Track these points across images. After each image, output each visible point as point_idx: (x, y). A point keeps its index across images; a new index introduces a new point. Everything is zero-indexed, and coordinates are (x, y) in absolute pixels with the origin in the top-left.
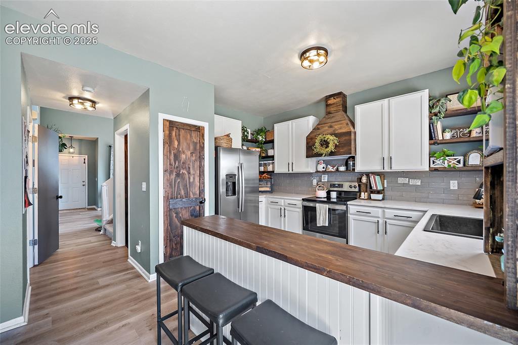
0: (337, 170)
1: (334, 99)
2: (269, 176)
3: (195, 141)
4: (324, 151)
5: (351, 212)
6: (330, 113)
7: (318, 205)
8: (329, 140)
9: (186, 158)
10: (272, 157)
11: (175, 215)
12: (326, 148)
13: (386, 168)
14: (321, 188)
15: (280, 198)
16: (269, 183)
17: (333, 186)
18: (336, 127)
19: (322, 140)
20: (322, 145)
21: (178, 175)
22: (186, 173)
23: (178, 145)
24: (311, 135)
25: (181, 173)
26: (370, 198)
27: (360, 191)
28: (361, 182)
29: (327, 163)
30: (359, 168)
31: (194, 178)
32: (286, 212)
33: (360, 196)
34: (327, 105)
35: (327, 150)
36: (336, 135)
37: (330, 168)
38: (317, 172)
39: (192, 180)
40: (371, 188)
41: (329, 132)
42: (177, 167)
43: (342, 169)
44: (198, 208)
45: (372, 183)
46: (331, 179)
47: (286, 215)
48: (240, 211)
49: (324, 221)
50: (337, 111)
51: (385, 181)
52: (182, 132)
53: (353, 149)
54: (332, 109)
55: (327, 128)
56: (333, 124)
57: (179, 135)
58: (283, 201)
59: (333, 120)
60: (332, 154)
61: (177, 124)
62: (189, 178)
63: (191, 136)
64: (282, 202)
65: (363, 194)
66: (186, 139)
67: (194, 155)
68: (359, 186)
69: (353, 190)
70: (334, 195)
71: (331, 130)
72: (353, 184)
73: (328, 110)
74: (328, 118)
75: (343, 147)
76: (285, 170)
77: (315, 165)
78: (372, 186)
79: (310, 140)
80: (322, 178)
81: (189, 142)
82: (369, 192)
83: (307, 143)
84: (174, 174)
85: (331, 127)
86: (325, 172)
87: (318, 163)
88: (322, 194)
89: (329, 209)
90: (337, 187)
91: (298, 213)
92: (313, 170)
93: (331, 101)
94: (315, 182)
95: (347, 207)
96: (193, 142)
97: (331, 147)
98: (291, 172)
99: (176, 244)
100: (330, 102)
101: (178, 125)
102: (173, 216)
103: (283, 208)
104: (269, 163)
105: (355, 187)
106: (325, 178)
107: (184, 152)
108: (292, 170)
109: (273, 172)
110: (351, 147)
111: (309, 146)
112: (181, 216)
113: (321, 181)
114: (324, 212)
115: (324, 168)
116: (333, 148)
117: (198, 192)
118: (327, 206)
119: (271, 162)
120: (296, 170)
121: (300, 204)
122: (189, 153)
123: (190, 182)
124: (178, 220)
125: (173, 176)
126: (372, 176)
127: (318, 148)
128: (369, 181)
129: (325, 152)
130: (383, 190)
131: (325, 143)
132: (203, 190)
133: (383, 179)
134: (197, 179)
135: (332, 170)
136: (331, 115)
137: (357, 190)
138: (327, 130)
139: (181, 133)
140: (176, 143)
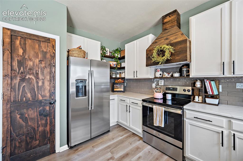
0: (172, 76)
1: (170, 17)
2: (122, 81)
3: (45, 50)
4: (161, 59)
5: (187, 117)
6: (166, 29)
7: (155, 107)
8: (165, 49)
9: (33, 65)
10: (124, 68)
11: (18, 116)
12: (162, 57)
13: (225, 73)
14: (158, 90)
15: (127, 98)
16: (122, 86)
17: (169, 89)
18: (171, 38)
19: (159, 50)
20: (159, 55)
21: (23, 80)
22: (33, 78)
23: (23, 53)
24: (150, 48)
25: (27, 77)
26: (204, 102)
27: (193, 95)
28: (194, 86)
29: (163, 70)
30: (193, 74)
31: (43, 83)
32: (131, 108)
33: (194, 99)
34: (164, 24)
35: (163, 58)
36: (172, 45)
37: (166, 75)
38: (156, 78)
39: (40, 84)
40: (206, 92)
41: (166, 43)
42: (22, 73)
43: (177, 75)
44: (48, 108)
45: (207, 88)
46: (166, 84)
47: (131, 110)
48: (90, 109)
49: (160, 122)
50: (172, 27)
51: (220, 86)
52: (29, 42)
53: (188, 56)
54: (168, 26)
55: (163, 41)
56: (168, 37)
57: (25, 44)
58: (128, 99)
59: (169, 34)
60: (168, 61)
61: (22, 33)
62: (37, 83)
63: (39, 46)
64: (128, 101)
65: (196, 97)
66: (34, 48)
67: (43, 62)
68: (193, 90)
69: (187, 93)
70: (169, 97)
71: (167, 41)
72: (187, 88)
73: (164, 27)
74: (165, 34)
75: (178, 55)
76: (131, 77)
77: (153, 72)
78: (208, 91)
79: (149, 52)
80: (160, 83)
81: (37, 51)
82: (204, 97)
83: (147, 55)
84: (18, 78)
85: (167, 39)
86: (161, 78)
87: (156, 71)
88: (159, 95)
89: (165, 111)
90: (172, 90)
91: (139, 110)
92: (152, 77)
93: (168, 19)
94: (154, 85)
95: (183, 112)
96: (43, 51)
97: (167, 55)
98: (135, 78)
99: (20, 143)
100: (165, 20)
101: (23, 35)
102: (16, 117)
103: (128, 106)
104: (123, 72)
105: (189, 91)
106: (162, 83)
107: (30, 60)
108: (137, 76)
109: (124, 78)
110: (187, 54)
111: (148, 57)
112: (27, 116)
113: (158, 85)
114: (160, 114)
115: (160, 75)
116: (169, 55)
117: (48, 95)
118: (163, 109)
119: (123, 71)
120: (140, 76)
121: (140, 103)
122: (37, 61)
123: (38, 87)
124: (23, 120)
125: (17, 81)
126: (208, 82)
127: (155, 57)
128: (203, 86)
129: (161, 61)
130: (219, 94)
131: (162, 52)
132: (54, 93)
133: (218, 84)
134: (47, 84)
135: (168, 76)
136: (167, 31)
137: (190, 93)
138: (163, 42)
139: (27, 42)
140: (21, 51)
